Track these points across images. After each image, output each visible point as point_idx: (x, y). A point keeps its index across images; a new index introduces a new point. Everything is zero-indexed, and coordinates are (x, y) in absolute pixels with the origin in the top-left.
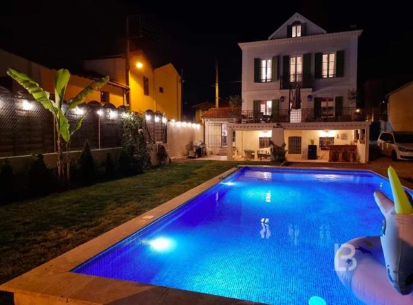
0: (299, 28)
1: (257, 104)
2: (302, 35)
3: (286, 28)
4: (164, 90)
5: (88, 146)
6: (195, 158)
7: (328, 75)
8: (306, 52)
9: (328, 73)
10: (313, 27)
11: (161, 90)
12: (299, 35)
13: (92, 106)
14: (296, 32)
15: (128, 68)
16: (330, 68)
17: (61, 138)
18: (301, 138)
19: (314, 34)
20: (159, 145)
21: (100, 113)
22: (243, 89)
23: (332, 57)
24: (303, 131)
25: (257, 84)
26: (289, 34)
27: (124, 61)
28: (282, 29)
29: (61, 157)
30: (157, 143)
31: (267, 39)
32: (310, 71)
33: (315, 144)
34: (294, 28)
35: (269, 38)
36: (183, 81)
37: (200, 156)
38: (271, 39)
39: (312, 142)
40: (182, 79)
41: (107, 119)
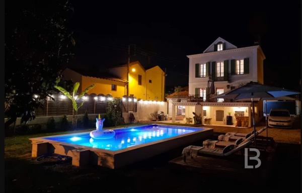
0: (222, 46)
1: (197, 90)
2: (223, 50)
3: (213, 46)
4: (152, 81)
5: (87, 113)
6: (156, 121)
7: (240, 73)
8: (226, 59)
9: (240, 71)
10: (229, 45)
11: (150, 81)
12: (222, 49)
13: (92, 95)
14: (220, 48)
15: (128, 71)
16: (241, 68)
17: (74, 110)
18: (223, 111)
19: (230, 49)
20: (130, 113)
21: (96, 98)
22: (190, 81)
23: (242, 62)
24: (225, 107)
25: (197, 78)
26: (216, 49)
27: (127, 68)
28: (211, 47)
29: (74, 117)
30: (129, 112)
31: (202, 53)
32: (228, 70)
33: (231, 115)
34: (219, 46)
35: (204, 52)
36: (166, 75)
37: (160, 120)
38: (206, 52)
39: (230, 114)
40: (165, 74)
41: (99, 101)
